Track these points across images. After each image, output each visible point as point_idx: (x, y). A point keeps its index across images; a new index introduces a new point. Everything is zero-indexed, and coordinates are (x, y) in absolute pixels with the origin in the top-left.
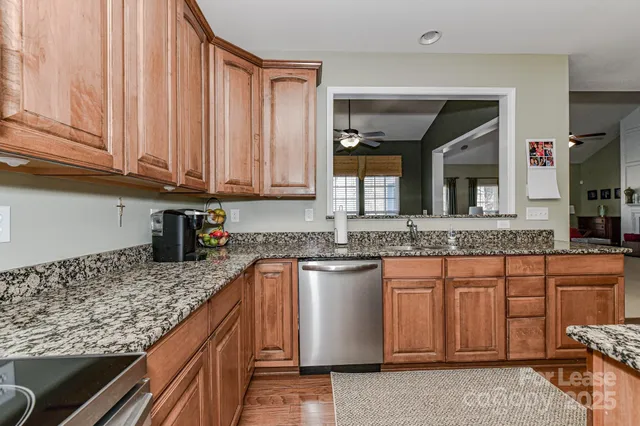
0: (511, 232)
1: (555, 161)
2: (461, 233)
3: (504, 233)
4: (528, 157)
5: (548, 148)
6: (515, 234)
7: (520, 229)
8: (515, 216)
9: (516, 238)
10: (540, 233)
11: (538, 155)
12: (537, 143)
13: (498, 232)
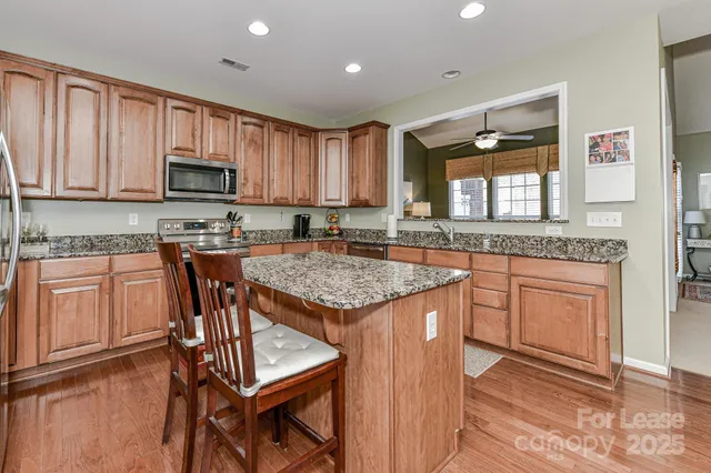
0: (559, 239)
1: (632, 155)
2: (499, 236)
3: (550, 240)
4: (587, 153)
5: (620, 140)
6: (566, 242)
7: (572, 236)
8: (565, 222)
9: (566, 245)
10: (603, 243)
11: (602, 151)
12: (603, 136)
13: (542, 239)
